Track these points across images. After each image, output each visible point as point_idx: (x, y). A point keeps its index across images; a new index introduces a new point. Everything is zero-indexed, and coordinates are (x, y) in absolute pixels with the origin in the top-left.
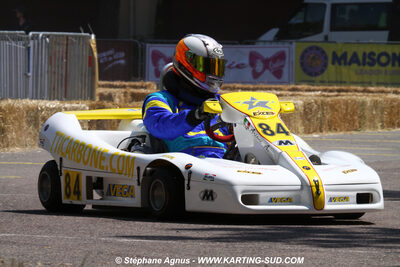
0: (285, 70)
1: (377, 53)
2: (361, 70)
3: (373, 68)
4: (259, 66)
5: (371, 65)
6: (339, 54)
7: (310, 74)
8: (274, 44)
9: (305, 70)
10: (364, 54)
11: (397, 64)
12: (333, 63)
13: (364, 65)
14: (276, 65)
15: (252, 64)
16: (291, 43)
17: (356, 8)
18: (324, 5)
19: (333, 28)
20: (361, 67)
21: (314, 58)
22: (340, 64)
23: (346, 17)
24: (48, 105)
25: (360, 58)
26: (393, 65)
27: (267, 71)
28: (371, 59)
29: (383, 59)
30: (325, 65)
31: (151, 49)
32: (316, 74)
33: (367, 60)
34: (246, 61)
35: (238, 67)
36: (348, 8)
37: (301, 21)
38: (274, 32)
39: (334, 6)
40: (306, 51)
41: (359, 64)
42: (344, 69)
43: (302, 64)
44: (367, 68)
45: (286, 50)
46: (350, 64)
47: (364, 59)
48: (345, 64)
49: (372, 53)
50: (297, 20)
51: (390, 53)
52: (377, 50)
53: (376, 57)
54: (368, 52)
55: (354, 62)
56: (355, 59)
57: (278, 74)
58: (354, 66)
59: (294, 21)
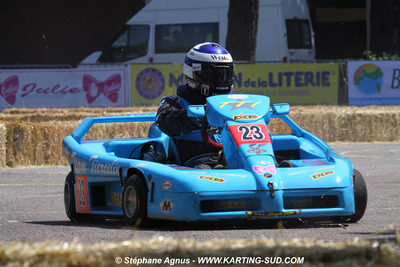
0: (121, 93)
4: (94, 91)
6: (177, 76)
7: (146, 97)
8: (102, 67)
9: (141, 93)
12: (171, 85)
14: (111, 89)
15: (86, 88)
16: (126, 65)
17: (180, 29)
18: (147, 27)
19: (158, 51)
21: (150, 80)
23: (170, 38)
27: (102, 95)
30: (163, 88)
32: (154, 97)
34: (80, 85)
35: (71, 91)
36: (172, 29)
37: (121, 44)
38: (97, 55)
39: (159, 28)
40: (141, 74)
43: (138, 87)
45: (121, 73)
50: (120, 42)
57: (113, 97)
59: (117, 44)
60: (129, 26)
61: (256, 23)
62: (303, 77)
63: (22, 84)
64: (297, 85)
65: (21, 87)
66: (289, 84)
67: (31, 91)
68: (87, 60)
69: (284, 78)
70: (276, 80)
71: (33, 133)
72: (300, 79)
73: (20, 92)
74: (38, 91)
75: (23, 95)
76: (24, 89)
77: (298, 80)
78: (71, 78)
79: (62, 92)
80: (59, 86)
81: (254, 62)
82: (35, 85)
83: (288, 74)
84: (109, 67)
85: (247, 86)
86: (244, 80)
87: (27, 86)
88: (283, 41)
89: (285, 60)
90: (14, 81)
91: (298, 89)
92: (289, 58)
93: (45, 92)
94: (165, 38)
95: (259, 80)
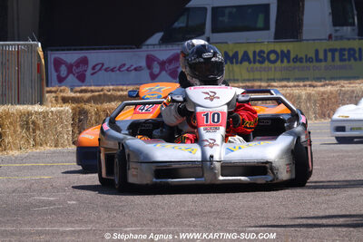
1: (266, 52)
2: (252, 68)
3: (263, 65)
4: (156, 69)
5: (261, 62)
6: (231, 54)
8: (163, 47)
10: (254, 52)
11: (285, 61)
13: (254, 63)
14: (172, 67)
15: (149, 66)
17: (234, 10)
18: (205, 9)
19: (214, 30)
20: (252, 65)
22: (232, 63)
23: (226, 19)
24: (36, 109)
25: (251, 56)
26: (282, 62)
27: (164, 73)
28: (261, 57)
29: (273, 57)
31: (53, 56)
33: (257, 58)
34: (143, 63)
35: (136, 69)
36: (227, 11)
37: (182, 25)
39: (215, 10)
41: (250, 63)
42: (236, 68)
44: (257, 65)
46: (241, 63)
47: (254, 57)
48: (237, 63)
49: (262, 52)
50: (180, 24)
51: (279, 51)
52: (266, 49)
53: (265, 55)
54: (257, 51)
55: (245, 61)
56: (246, 57)
57: (174, 75)
58: (246, 64)
59: (176, 25)
60: (189, 9)
61: (303, 5)
62: (346, 53)
63: (91, 64)
64: (341, 60)
65: (90, 66)
66: (333, 60)
67: (100, 69)
68: (150, 41)
69: (329, 54)
70: (321, 56)
71: (96, 114)
72: (344, 55)
73: (89, 71)
74: (106, 70)
75: (92, 74)
76: (94, 68)
77: (342, 55)
78: (135, 58)
79: (127, 70)
80: (124, 65)
81: (301, 40)
82: (103, 65)
83: (333, 51)
84: (170, 47)
85: (295, 62)
86: (292, 56)
87: (97, 65)
88: (329, 20)
89: (330, 37)
90: (84, 61)
91: (342, 63)
92: (334, 35)
93: (112, 70)
94: (221, 19)
95: (306, 56)
